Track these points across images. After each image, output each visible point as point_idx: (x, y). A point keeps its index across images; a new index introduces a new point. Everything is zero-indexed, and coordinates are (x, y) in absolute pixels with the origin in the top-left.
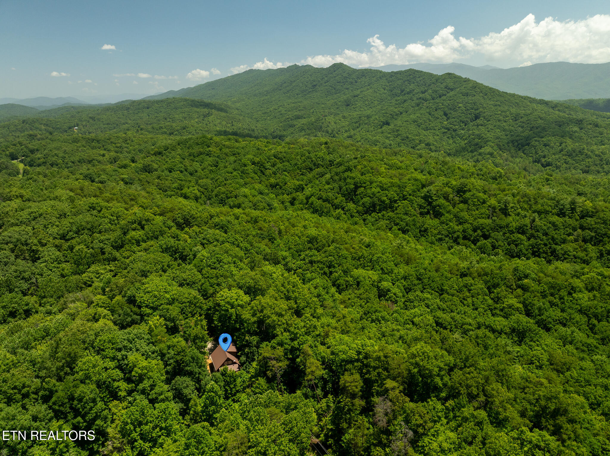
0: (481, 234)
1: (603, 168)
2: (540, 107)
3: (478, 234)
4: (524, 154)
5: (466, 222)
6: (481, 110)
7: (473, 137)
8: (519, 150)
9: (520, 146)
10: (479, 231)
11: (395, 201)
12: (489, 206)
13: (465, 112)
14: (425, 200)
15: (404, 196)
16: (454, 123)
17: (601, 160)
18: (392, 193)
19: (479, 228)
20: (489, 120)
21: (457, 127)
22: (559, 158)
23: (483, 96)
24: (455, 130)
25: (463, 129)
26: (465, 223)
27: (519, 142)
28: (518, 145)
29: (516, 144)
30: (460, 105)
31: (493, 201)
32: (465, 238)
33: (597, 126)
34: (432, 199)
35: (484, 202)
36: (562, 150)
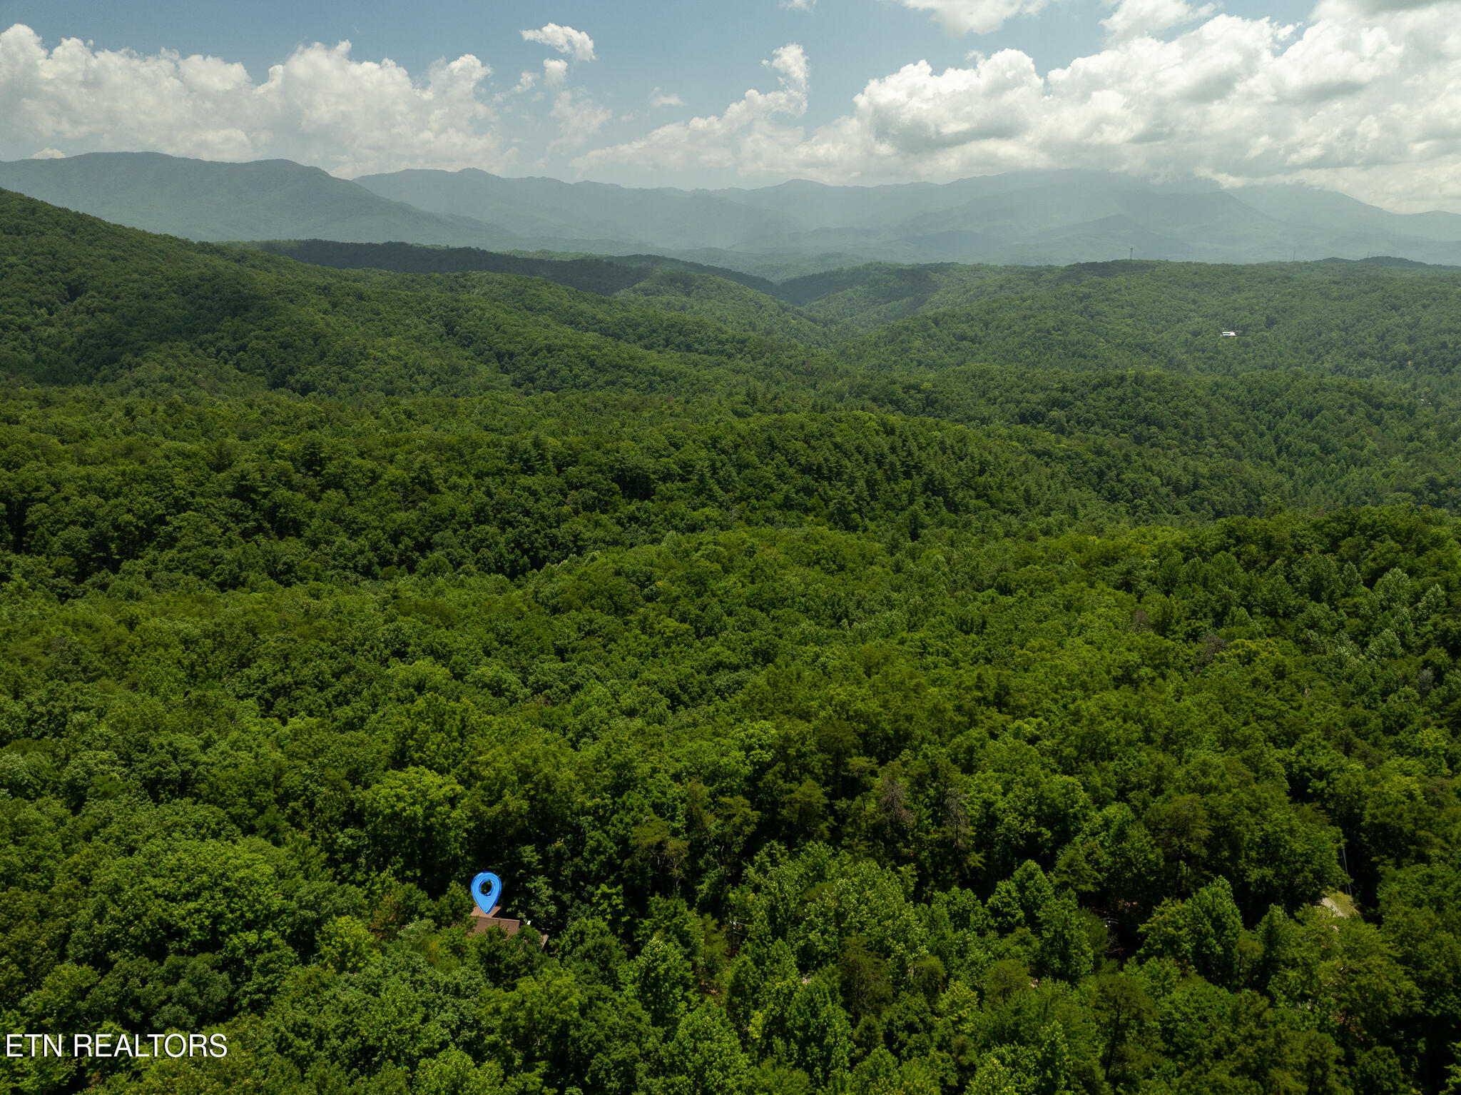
0: (411, 544)
1: (417, 382)
2: (219, 262)
3: (406, 546)
4: (241, 371)
5: (367, 526)
6: (80, 270)
7: (93, 341)
8: (226, 363)
9: (223, 353)
10: (406, 540)
11: (161, 520)
12: (392, 483)
13: (35, 278)
14: (242, 499)
15: (176, 500)
16: (15, 309)
17: (406, 366)
18: (144, 500)
19: (402, 534)
20: (117, 297)
21: (28, 319)
22: (326, 372)
23: (66, 236)
24: (25, 329)
25: (49, 323)
26: (364, 529)
27: (219, 344)
28: (219, 351)
29: (212, 350)
30: (12, 259)
31: (393, 472)
32: (384, 562)
33: (360, 297)
34: (256, 492)
35: (375, 478)
36: (323, 355)
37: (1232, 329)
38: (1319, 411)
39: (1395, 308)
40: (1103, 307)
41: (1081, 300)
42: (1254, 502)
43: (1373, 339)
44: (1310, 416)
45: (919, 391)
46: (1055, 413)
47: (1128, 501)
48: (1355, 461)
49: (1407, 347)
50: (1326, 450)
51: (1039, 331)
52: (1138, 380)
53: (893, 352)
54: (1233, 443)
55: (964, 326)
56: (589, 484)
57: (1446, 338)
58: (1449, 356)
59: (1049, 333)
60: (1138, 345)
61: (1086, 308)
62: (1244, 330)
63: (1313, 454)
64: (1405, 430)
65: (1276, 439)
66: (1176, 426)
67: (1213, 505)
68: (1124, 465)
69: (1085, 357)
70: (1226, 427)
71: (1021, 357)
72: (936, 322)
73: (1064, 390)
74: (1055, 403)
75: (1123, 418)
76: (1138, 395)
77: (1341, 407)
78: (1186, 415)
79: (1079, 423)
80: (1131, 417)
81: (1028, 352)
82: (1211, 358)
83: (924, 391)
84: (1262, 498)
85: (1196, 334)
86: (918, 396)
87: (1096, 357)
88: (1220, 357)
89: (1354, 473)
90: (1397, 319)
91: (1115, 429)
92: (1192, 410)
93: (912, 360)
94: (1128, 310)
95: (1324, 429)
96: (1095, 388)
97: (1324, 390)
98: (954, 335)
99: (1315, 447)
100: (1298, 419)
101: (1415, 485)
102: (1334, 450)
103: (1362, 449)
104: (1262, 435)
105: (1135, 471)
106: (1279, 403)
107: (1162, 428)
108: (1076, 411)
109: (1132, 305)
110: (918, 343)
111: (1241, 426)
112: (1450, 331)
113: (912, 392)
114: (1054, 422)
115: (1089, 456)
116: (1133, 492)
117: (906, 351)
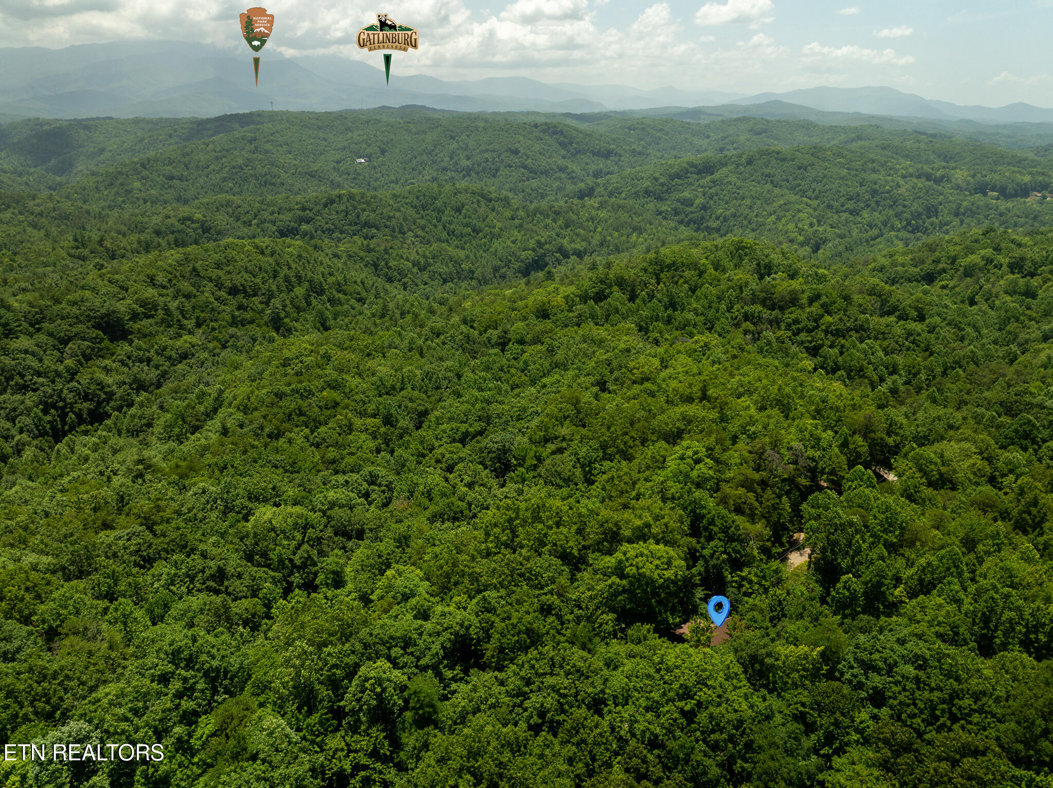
37: (360, 157)
38: (463, 207)
39: (452, 138)
40: (268, 146)
41: (250, 142)
42: (459, 270)
43: (447, 159)
44: (458, 210)
45: (193, 222)
46: (304, 227)
47: (399, 281)
48: (494, 236)
49: (468, 163)
50: (476, 231)
51: (234, 167)
52: (351, 197)
53: (117, 194)
54: (423, 234)
55: (169, 168)
56: (76, 335)
57: (486, 155)
58: (493, 167)
59: (241, 168)
60: (306, 173)
61: (256, 148)
62: (369, 157)
63: (470, 235)
64: (508, 213)
65: (444, 227)
66: (386, 227)
67: (440, 275)
68: (386, 256)
69: (274, 184)
70: (415, 224)
71: (226, 188)
72: (143, 166)
73: (304, 209)
74: (301, 220)
75: (351, 225)
76: (355, 208)
77: (473, 203)
78: (390, 218)
79: (323, 232)
80: (356, 224)
81: (230, 185)
82: (355, 179)
83: (197, 221)
84: (463, 266)
85: (338, 162)
86: (194, 226)
87: (282, 184)
88: (361, 177)
89: (496, 244)
90: (455, 145)
91: (348, 234)
92: (392, 214)
93: (138, 199)
94: (285, 148)
95: (470, 218)
96: (325, 206)
97: (460, 192)
98: (164, 175)
99: (469, 230)
100: (453, 213)
101: (531, 246)
102: (481, 231)
103: (494, 227)
104: (436, 226)
105: (395, 260)
106: (438, 203)
107: (378, 229)
108: (319, 224)
109: (287, 144)
110: (137, 185)
111: (423, 222)
112: (487, 151)
113: (188, 223)
114: (306, 234)
115: (362, 254)
116: (399, 274)
117: (130, 191)
